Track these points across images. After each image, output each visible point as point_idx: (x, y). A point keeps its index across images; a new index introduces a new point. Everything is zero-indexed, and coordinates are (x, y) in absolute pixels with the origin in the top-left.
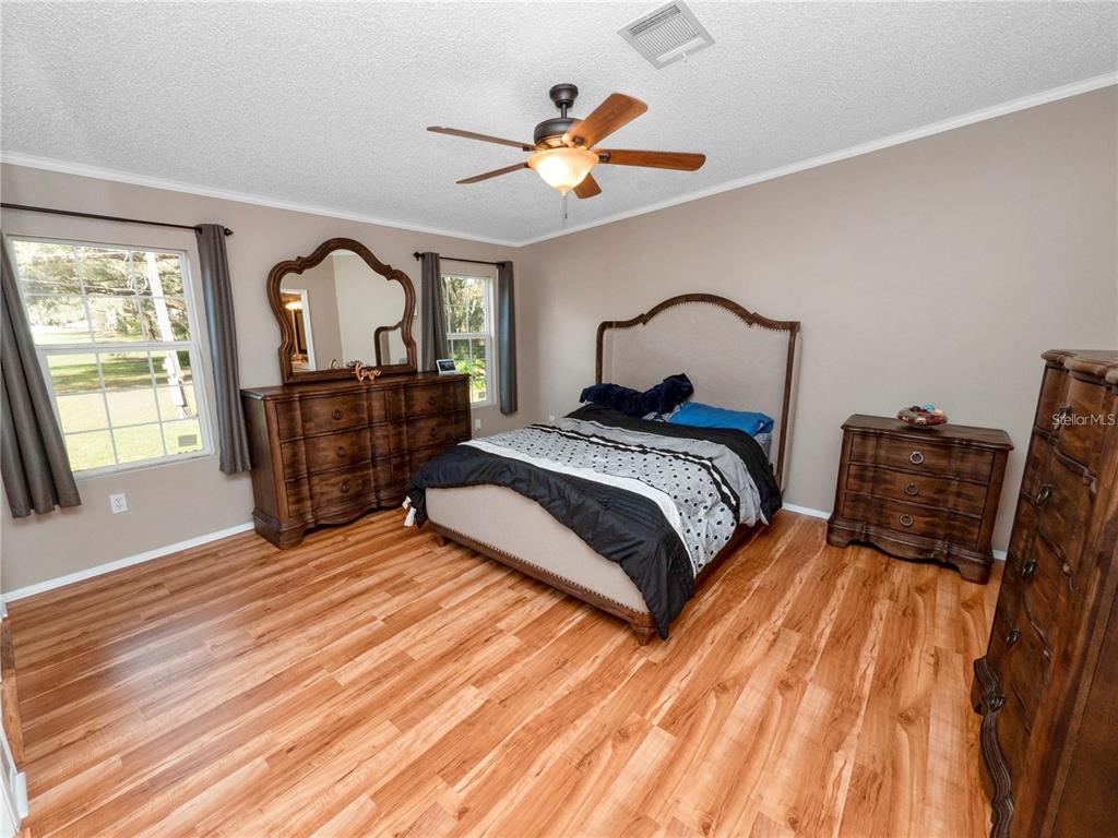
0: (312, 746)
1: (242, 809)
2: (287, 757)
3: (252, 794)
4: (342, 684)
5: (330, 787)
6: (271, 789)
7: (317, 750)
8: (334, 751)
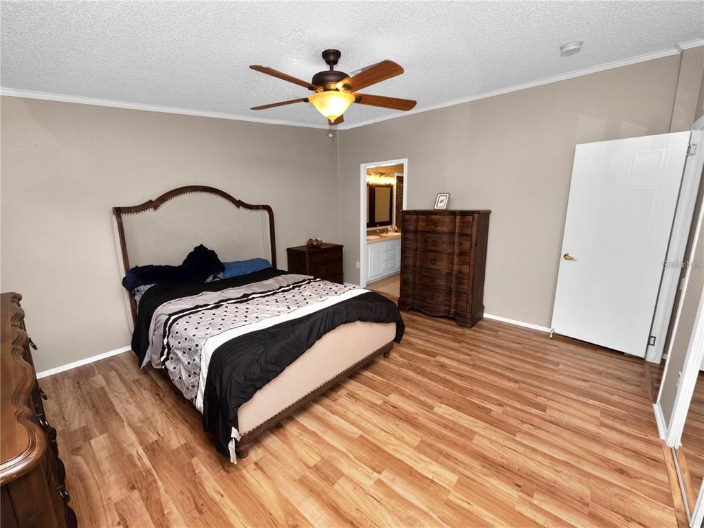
0: (509, 474)
1: (562, 493)
2: (523, 485)
3: (552, 493)
4: (457, 477)
5: (523, 455)
6: (544, 483)
7: (509, 470)
8: (505, 461)
